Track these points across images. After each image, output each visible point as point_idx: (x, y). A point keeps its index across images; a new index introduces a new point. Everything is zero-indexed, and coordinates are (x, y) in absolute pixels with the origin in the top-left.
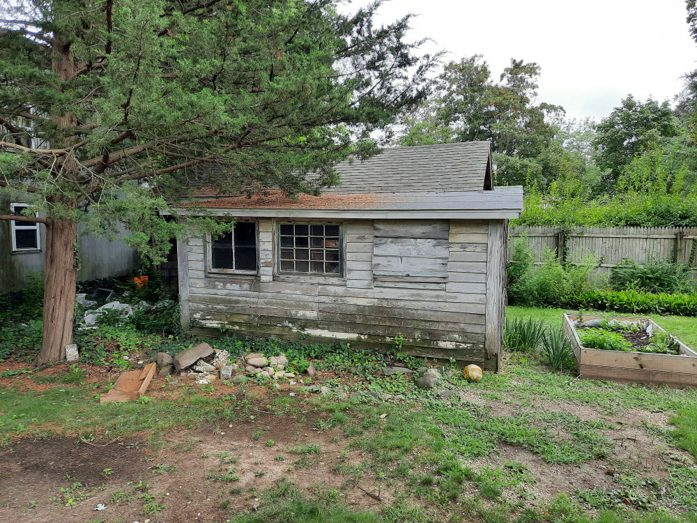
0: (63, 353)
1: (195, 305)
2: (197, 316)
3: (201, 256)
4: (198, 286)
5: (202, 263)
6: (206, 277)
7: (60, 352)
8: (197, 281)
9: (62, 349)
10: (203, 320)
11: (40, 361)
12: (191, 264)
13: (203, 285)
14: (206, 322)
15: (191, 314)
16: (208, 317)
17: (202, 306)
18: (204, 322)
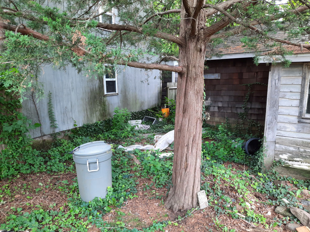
0: (195, 200)
1: (283, 147)
2: (284, 157)
3: (297, 103)
4: (288, 130)
5: (297, 109)
6: (299, 122)
7: (193, 198)
8: (287, 125)
9: (195, 196)
10: (290, 160)
11: (176, 207)
12: (281, 110)
13: (295, 129)
14: (294, 163)
15: (277, 155)
16: (298, 159)
17: (292, 149)
18: (290, 163)
